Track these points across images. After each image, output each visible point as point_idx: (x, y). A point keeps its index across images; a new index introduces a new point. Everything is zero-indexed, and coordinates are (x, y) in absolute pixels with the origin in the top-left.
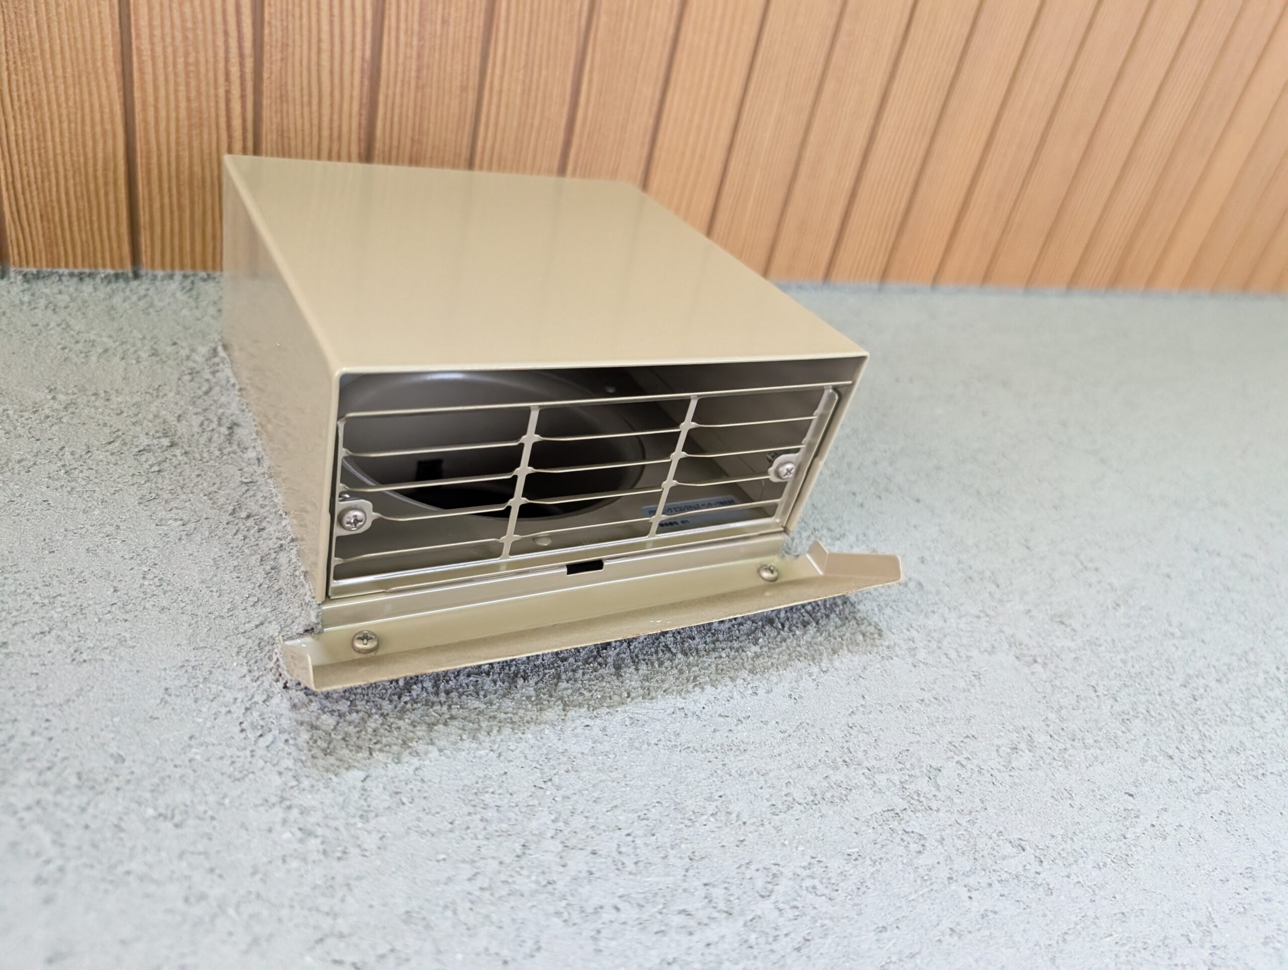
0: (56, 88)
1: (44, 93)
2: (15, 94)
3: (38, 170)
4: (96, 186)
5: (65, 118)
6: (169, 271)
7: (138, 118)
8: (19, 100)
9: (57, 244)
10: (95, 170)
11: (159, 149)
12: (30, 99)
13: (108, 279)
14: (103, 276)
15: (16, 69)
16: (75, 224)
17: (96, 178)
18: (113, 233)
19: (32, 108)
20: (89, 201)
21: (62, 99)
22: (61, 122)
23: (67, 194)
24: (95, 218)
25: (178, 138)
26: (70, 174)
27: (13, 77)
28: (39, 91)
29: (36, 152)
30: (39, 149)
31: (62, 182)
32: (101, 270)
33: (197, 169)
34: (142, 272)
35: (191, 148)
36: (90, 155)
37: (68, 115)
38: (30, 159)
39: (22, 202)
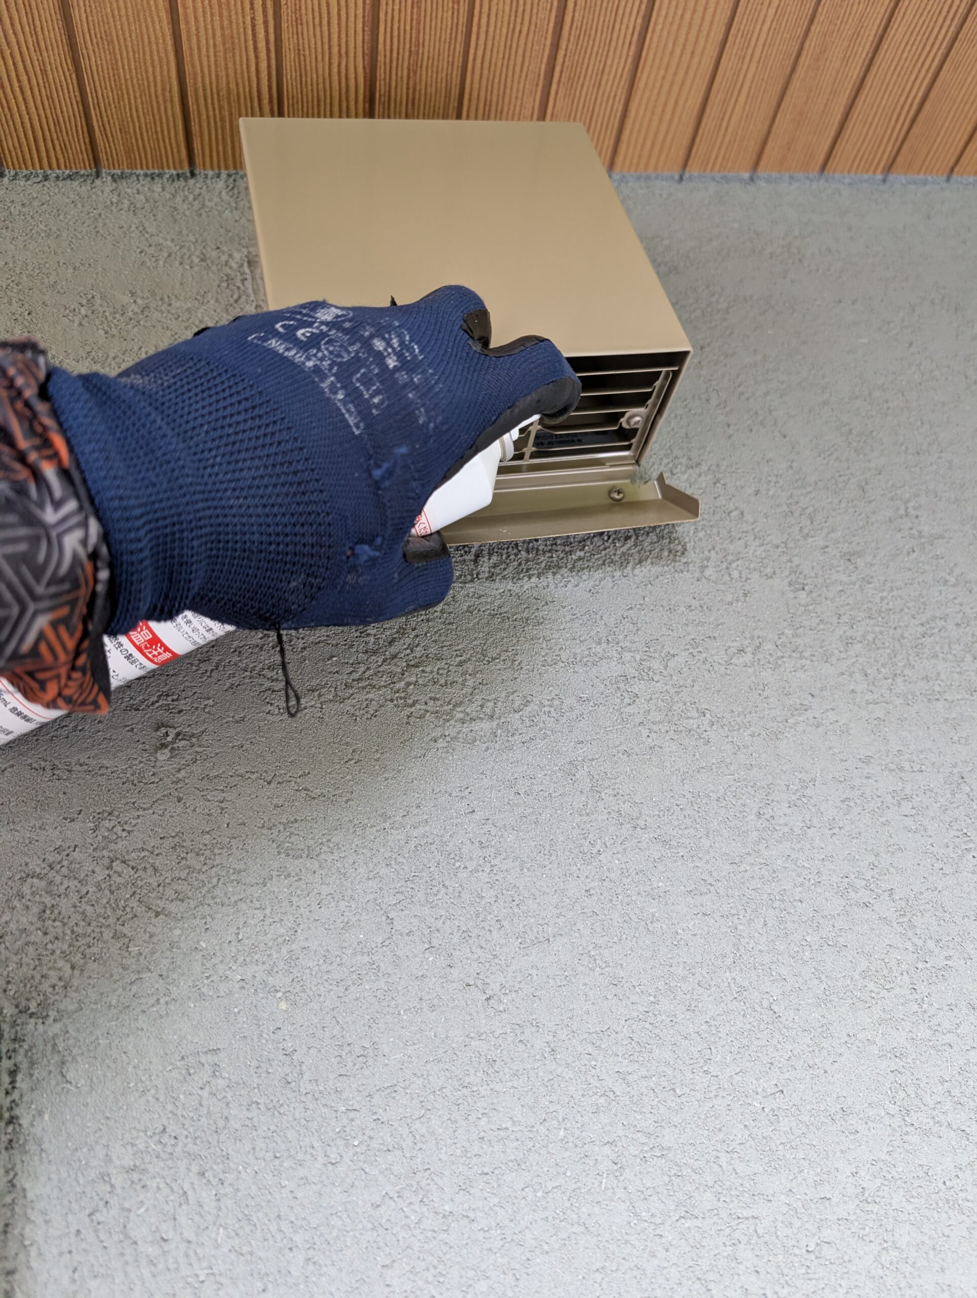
0: (122, 25)
1: (113, 30)
2: (92, 32)
3: (115, 93)
4: (158, 102)
5: (130, 49)
6: (217, 171)
7: (185, 46)
8: (96, 37)
9: (133, 150)
10: (156, 91)
11: (202, 71)
12: (104, 35)
13: (172, 179)
14: (168, 176)
15: (91, 12)
16: (145, 134)
17: (157, 96)
18: (173, 140)
19: (106, 42)
20: (154, 116)
21: (127, 34)
22: (128, 53)
23: (137, 111)
24: (159, 129)
25: (216, 61)
26: (138, 94)
27: (90, 18)
28: (109, 29)
29: (112, 78)
30: (114, 76)
31: (133, 101)
32: (167, 171)
33: (233, 86)
34: (197, 172)
35: (227, 68)
36: (151, 79)
37: (132, 47)
38: (108, 83)
39: (105, 119)
